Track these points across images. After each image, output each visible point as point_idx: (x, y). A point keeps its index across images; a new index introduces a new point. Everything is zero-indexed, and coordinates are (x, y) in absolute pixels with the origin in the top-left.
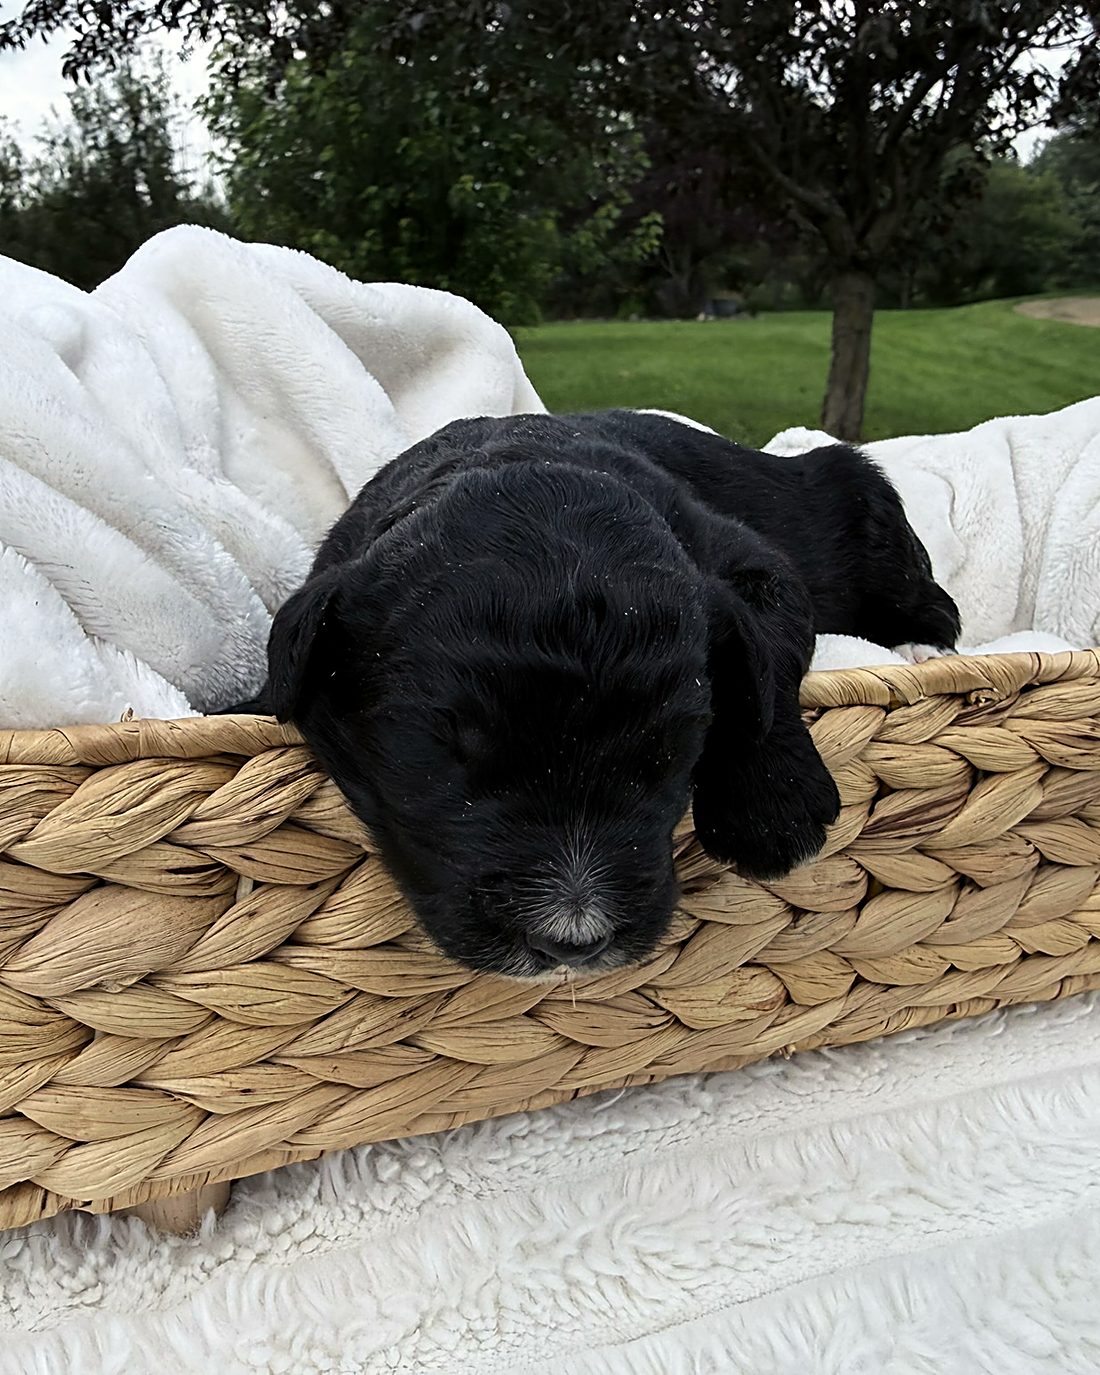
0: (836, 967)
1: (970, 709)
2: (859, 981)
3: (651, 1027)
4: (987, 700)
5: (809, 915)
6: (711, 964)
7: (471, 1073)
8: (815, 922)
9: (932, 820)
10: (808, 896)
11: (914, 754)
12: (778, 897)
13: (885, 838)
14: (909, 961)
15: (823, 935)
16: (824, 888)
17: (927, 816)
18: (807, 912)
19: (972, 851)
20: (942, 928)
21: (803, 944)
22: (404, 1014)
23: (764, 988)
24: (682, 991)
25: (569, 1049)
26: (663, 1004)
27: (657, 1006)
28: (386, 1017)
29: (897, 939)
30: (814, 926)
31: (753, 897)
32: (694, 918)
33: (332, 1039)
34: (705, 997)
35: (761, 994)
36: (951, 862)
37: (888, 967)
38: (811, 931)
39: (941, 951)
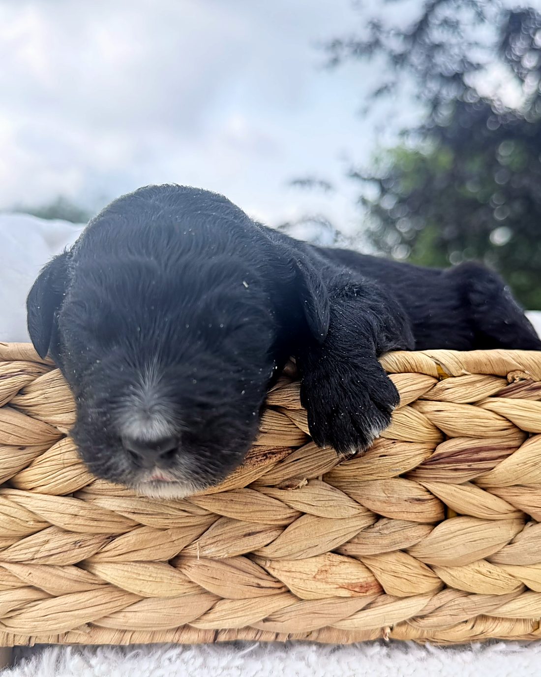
0: (416, 567)
1: (510, 386)
2: (444, 587)
3: (259, 586)
4: (522, 379)
5: (385, 520)
6: (305, 544)
7: (126, 600)
8: (388, 525)
9: (481, 460)
10: (379, 504)
11: (460, 409)
12: (358, 502)
13: (442, 469)
14: (480, 573)
15: (396, 536)
16: (393, 500)
17: (476, 456)
18: (383, 517)
19: (522, 490)
20: (505, 549)
21: (380, 541)
22: (75, 543)
23: (351, 573)
24: (285, 563)
25: (202, 595)
26: (271, 572)
27: (269, 574)
28: (64, 542)
29: (462, 551)
30: (387, 528)
31: (335, 498)
32: (290, 507)
33: (27, 551)
34: (301, 570)
35: (349, 577)
36: (509, 499)
37: (461, 574)
38: (385, 532)
39: (510, 570)
